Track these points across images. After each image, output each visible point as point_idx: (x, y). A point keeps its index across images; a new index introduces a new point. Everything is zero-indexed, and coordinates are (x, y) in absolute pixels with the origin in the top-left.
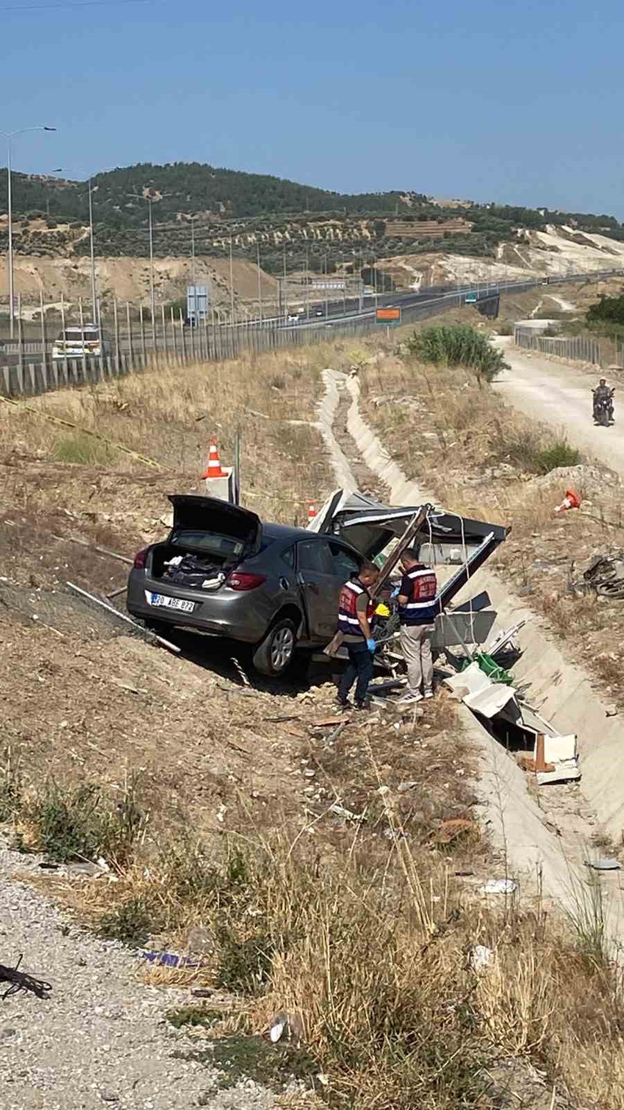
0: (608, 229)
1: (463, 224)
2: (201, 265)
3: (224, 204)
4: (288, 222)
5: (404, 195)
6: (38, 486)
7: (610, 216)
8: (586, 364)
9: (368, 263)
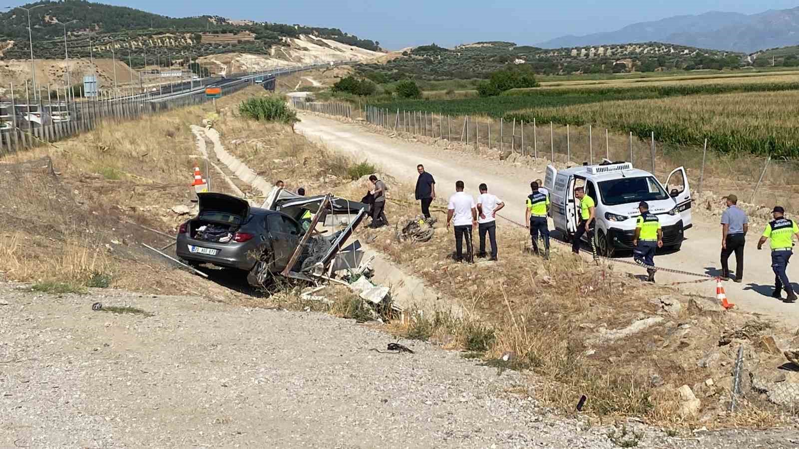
1: (249, 35)
2: (88, 63)
5: (211, 18)
7: (337, 29)
8: (342, 118)
9: (192, 60)
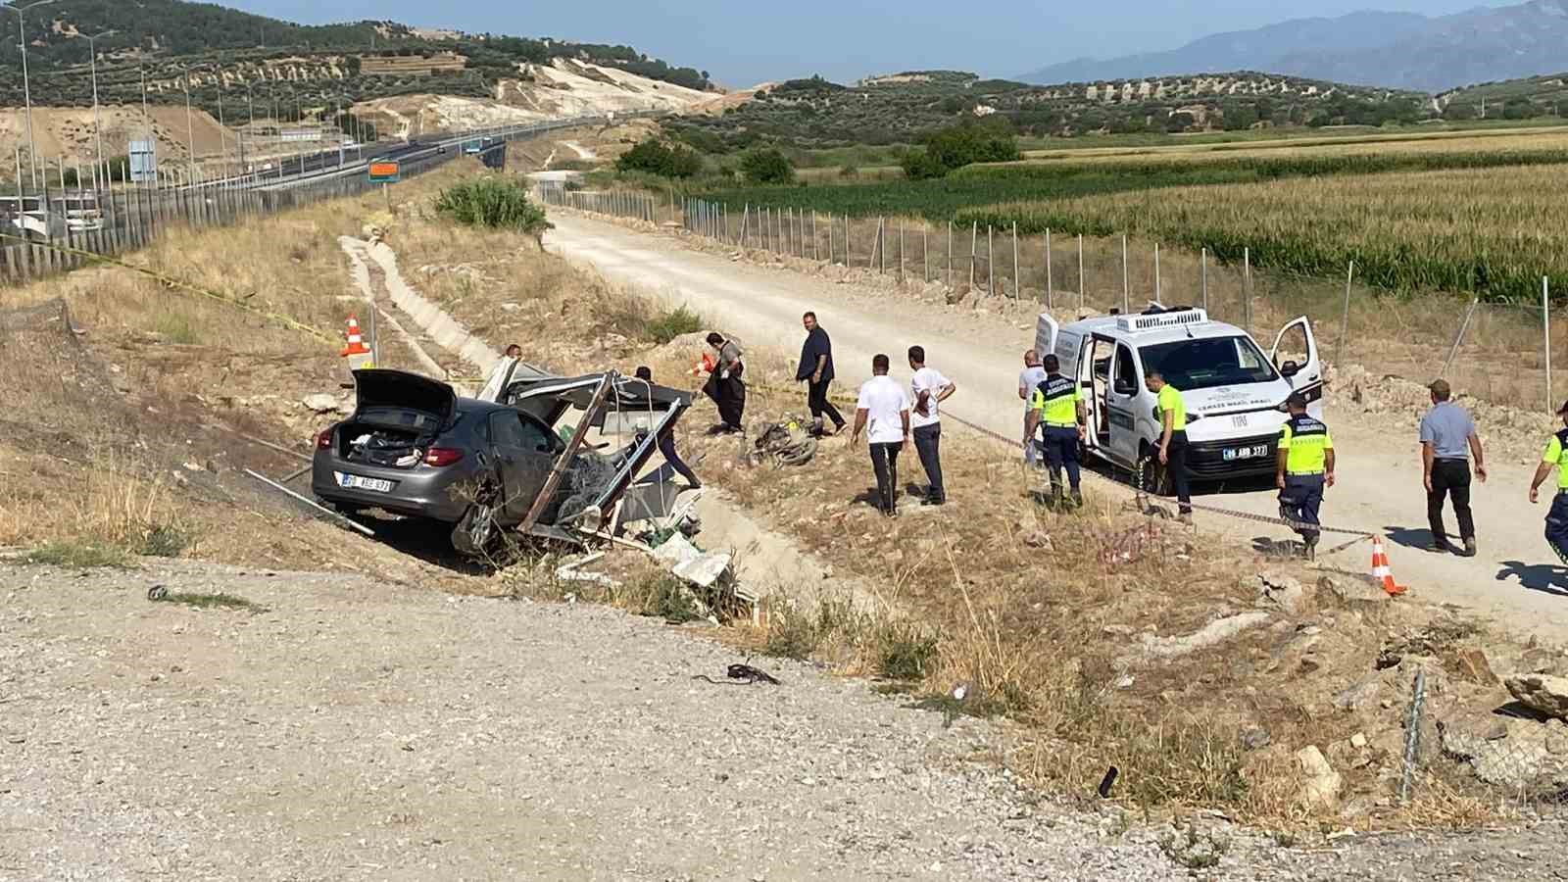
0: (625, 62)
1: (454, 58)
2: (138, 114)
3: (156, 39)
4: (239, 60)
5: (379, 25)
6: (163, 370)
7: (626, 46)
8: (637, 222)
9: (342, 108)
